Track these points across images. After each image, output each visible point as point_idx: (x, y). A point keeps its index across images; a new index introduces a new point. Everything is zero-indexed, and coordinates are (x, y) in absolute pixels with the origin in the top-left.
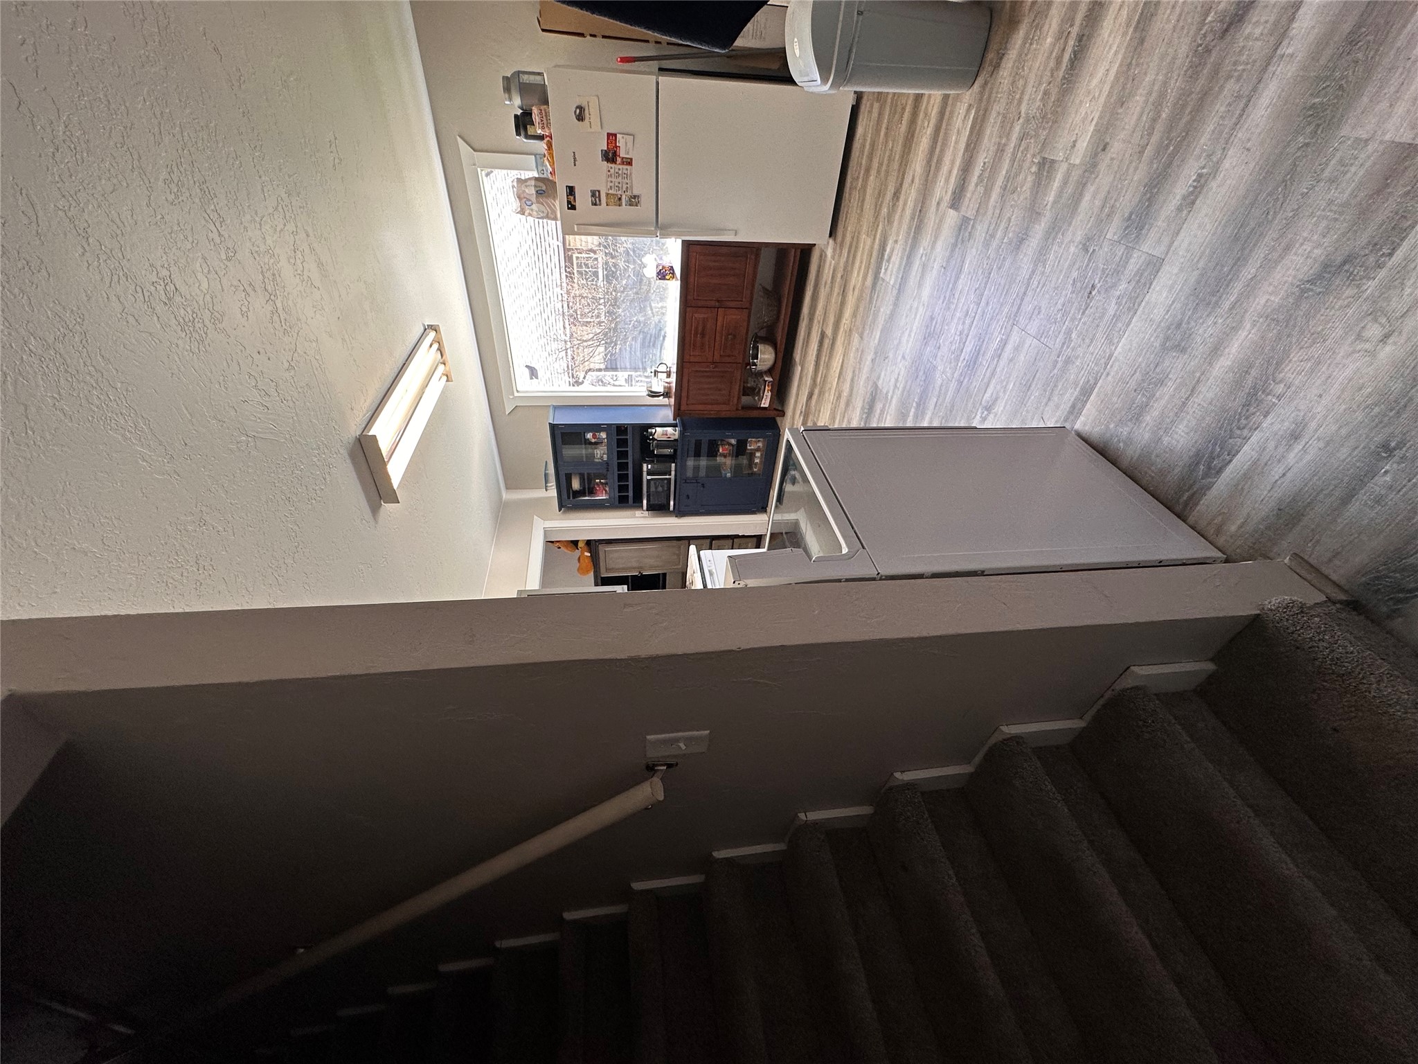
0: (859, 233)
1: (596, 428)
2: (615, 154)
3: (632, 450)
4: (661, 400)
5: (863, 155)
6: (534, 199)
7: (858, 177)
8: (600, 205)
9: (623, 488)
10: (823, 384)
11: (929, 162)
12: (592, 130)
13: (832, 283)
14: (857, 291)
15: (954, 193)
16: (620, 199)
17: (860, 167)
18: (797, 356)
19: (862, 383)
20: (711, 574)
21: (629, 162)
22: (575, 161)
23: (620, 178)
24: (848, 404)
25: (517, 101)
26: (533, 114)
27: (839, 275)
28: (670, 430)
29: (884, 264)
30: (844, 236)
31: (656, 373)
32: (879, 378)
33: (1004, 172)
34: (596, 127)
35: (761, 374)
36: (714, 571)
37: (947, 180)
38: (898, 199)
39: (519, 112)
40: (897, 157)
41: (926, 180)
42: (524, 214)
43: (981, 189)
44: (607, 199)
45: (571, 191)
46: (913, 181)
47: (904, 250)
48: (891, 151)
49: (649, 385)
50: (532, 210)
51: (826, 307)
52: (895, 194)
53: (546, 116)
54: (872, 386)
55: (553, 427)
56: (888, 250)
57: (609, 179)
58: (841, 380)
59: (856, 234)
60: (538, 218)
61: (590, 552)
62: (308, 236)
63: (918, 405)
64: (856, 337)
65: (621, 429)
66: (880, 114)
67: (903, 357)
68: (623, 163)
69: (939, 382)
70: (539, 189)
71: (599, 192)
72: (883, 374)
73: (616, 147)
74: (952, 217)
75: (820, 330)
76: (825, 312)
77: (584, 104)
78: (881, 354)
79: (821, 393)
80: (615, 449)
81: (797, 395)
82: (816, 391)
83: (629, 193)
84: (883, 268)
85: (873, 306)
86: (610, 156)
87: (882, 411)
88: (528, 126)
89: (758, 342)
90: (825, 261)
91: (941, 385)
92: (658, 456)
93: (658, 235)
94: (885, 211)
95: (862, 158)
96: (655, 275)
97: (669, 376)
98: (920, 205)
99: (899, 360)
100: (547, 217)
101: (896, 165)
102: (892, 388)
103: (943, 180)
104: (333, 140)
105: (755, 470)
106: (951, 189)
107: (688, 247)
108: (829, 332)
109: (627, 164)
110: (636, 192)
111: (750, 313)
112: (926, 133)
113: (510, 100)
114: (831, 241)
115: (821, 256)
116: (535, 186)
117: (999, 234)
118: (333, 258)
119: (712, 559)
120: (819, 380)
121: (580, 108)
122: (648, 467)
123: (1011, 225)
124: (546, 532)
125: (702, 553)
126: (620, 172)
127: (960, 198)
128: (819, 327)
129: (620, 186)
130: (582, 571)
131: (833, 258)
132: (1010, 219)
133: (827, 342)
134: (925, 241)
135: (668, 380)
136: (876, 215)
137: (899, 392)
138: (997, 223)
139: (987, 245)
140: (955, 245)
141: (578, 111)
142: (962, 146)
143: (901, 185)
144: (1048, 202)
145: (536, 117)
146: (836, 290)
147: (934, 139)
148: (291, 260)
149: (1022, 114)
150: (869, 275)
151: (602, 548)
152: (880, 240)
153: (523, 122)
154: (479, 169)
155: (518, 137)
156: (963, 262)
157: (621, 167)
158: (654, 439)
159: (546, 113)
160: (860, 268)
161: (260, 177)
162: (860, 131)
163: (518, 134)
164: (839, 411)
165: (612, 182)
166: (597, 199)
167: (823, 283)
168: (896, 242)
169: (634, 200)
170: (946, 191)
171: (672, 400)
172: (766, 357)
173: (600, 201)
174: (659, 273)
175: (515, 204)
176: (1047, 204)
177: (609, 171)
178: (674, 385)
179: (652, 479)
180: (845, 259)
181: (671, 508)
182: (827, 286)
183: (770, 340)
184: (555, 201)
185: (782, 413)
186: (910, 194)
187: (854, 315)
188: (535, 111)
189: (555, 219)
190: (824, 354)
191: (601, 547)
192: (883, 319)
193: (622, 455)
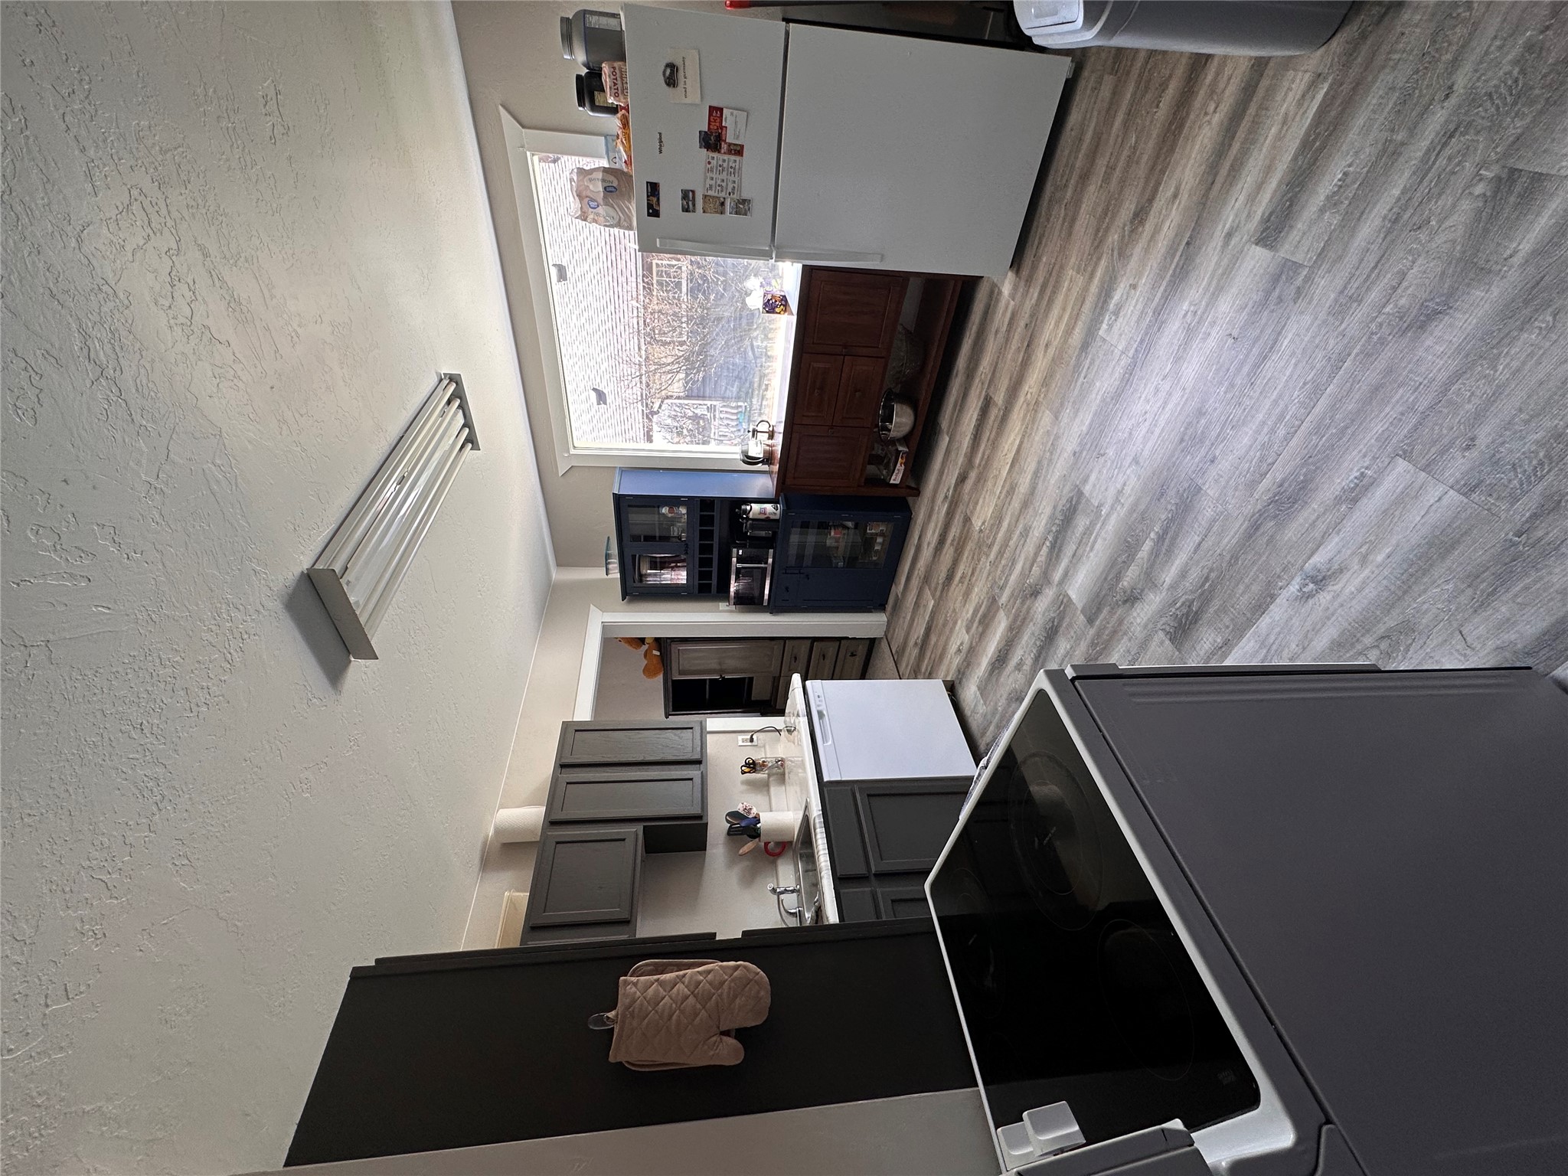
0: (1062, 267)
1: (673, 501)
2: (719, 138)
3: (719, 529)
4: (760, 467)
5: (1078, 150)
6: (600, 201)
7: (1066, 186)
8: (694, 211)
9: (704, 575)
10: (984, 468)
11: (1213, 168)
12: (688, 101)
13: (1008, 331)
14: (1051, 351)
15: (1266, 220)
16: (723, 204)
17: (1071, 173)
18: (944, 423)
19: (1052, 482)
20: (821, 715)
21: (738, 151)
22: (660, 146)
23: (725, 173)
24: (1026, 504)
25: (581, 56)
26: (603, 76)
27: (1022, 324)
28: (769, 507)
29: (1107, 318)
30: (1034, 268)
31: (755, 432)
32: (1085, 481)
33: (1396, 192)
34: (694, 97)
35: (893, 442)
36: (825, 713)
37: (1252, 199)
38: (1142, 222)
39: (584, 71)
40: (1145, 158)
41: (1206, 195)
42: (585, 220)
43: (1332, 219)
44: (704, 202)
45: (653, 189)
46: (1175, 196)
47: (1150, 300)
48: (1135, 148)
49: (745, 448)
50: (598, 214)
51: (997, 363)
52: (1136, 215)
53: (621, 77)
54: (1072, 490)
55: (618, 499)
56: (1117, 297)
57: (709, 175)
58: (1017, 468)
59: (1057, 267)
60: (605, 226)
61: (660, 650)
62: (206, 255)
63: (1161, 538)
64: (1046, 418)
65: (707, 503)
66: (1116, 93)
67: (1136, 461)
68: (729, 152)
69: (1209, 513)
70: (607, 184)
71: (693, 192)
72: (1093, 478)
73: (722, 127)
74: (1258, 258)
75: (984, 393)
76: (994, 371)
77: (678, 62)
78: (1092, 445)
79: (981, 479)
80: (698, 528)
81: (941, 473)
82: (973, 475)
83: (735, 196)
84: (1106, 322)
85: (1083, 375)
86: (712, 140)
87: (1088, 532)
88: (596, 93)
89: (893, 400)
90: (997, 301)
91: (1215, 521)
92: (751, 538)
93: (774, 256)
94: (1113, 238)
95: (1076, 158)
96: (760, 305)
97: (771, 436)
98: (1188, 235)
99: (1126, 463)
100: (618, 225)
101: (1141, 170)
102: (1109, 502)
103: (1242, 198)
104: (272, 93)
105: (874, 558)
106: (1259, 213)
107: (810, 275)
108: (999, 398)
109: (735, 154)
110: (745, 195)
111: (886, 366)
112: (1209, 122)
113: (571, 52)
114: (1011, 275)
115: (992, 292)
116: (603, 181)
117: (1374, 295)
118: (266, 292)
119: (821, 694)
120: (977, 461)
121: (672, 67)
122: (738, 552)
123: (1405, 284)
124: (605, 628)
125: (808, 683)
126: (725, 165)
127: (1279, 230)
128: (982, 389)
129: (724, 184)
130: (649, 672)
131: (1013, 296)
132: (1403, 275)
133: (994, 413)
134: (1193, 294)
135: (770, 442)
136: (1096, 244)
137: (1122, 511)
138: (1369, 276)
139: (1339, 311)
140: (1263, 304)
141: (668, 71)
142: (1292, 145)
143: (1151, 201)
144: (1516, 252)
145: (606, 80)
146: (1015, 343)
147: (1228, 130)
148: (161, 301)
149: (1455, 88)
150: (1077, 330)
151: (675, 647)
152: (1102, 282)
153: (588, 88)
154: (528, 153)
155: (581, 109)
156: (1280, 333)
157: (726, 157)
158: (748, 518)
159: (621, 71)
160: (1060, 318)
161: (83, 150)
162: (1074, 118)
163: (581, 103)
164: (1009, 513)
165: (712, 179)
166: (690, 203)
167: (993, 330)
168: (1134, 287)
169: (742, 207)
170: (1249, 216)
171: (776, 468)
172: (902, 420)
173: (694, 205)
174: (766, 304)
175: (573, 204)
176: (1511, 256)
177: (709, 163)
178: (779, 448)
179: (743, 568)
180: (1033, 301)
181: (765, 603)
182: (1000, 335)
183: (909, 399)
184: (630, 203)
185: (917, 492)
186: (1167, 216)
187: (1046, 382)
188: (606, 68)
189: (630, 228)
190: (989, 427)
191: (673, 646)
192: (1099, 397)
193: (706, 535)
